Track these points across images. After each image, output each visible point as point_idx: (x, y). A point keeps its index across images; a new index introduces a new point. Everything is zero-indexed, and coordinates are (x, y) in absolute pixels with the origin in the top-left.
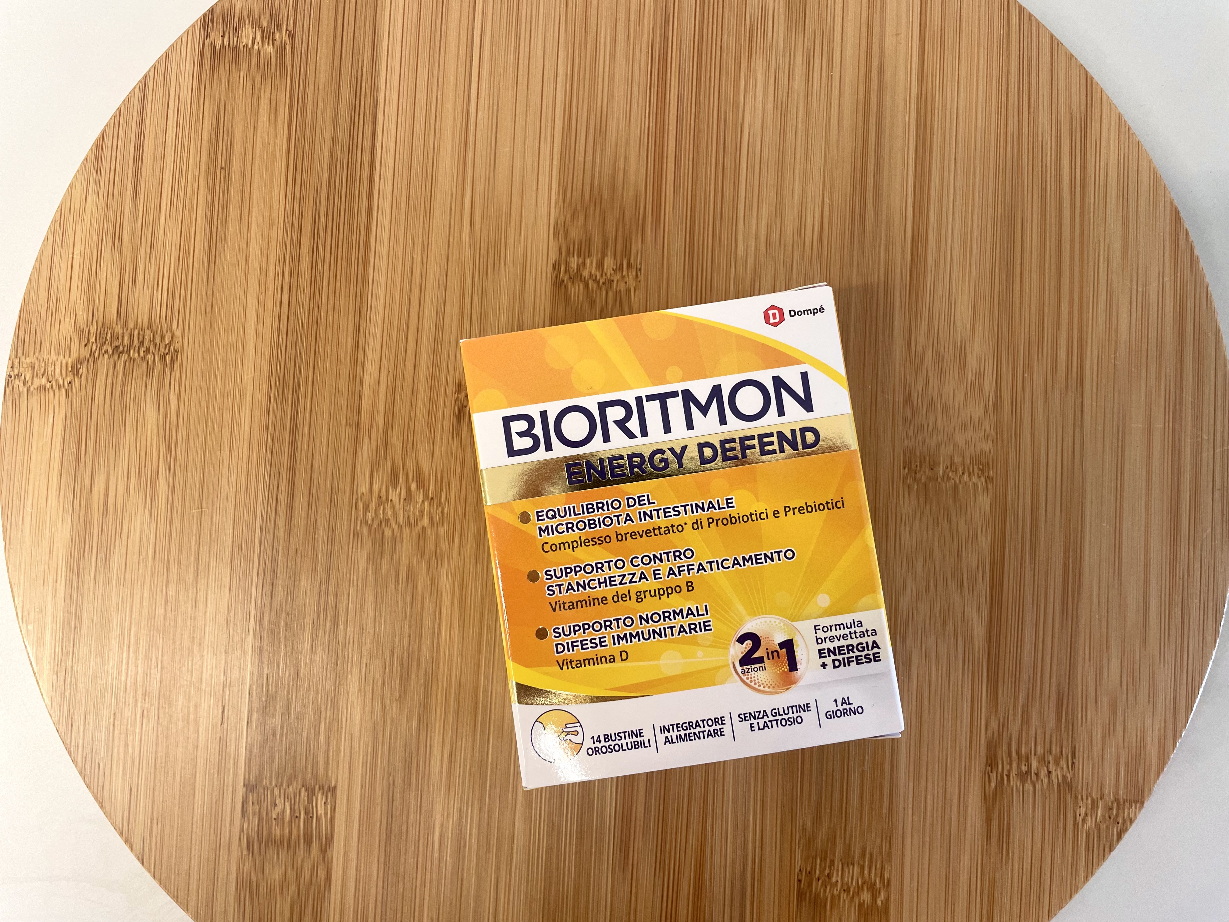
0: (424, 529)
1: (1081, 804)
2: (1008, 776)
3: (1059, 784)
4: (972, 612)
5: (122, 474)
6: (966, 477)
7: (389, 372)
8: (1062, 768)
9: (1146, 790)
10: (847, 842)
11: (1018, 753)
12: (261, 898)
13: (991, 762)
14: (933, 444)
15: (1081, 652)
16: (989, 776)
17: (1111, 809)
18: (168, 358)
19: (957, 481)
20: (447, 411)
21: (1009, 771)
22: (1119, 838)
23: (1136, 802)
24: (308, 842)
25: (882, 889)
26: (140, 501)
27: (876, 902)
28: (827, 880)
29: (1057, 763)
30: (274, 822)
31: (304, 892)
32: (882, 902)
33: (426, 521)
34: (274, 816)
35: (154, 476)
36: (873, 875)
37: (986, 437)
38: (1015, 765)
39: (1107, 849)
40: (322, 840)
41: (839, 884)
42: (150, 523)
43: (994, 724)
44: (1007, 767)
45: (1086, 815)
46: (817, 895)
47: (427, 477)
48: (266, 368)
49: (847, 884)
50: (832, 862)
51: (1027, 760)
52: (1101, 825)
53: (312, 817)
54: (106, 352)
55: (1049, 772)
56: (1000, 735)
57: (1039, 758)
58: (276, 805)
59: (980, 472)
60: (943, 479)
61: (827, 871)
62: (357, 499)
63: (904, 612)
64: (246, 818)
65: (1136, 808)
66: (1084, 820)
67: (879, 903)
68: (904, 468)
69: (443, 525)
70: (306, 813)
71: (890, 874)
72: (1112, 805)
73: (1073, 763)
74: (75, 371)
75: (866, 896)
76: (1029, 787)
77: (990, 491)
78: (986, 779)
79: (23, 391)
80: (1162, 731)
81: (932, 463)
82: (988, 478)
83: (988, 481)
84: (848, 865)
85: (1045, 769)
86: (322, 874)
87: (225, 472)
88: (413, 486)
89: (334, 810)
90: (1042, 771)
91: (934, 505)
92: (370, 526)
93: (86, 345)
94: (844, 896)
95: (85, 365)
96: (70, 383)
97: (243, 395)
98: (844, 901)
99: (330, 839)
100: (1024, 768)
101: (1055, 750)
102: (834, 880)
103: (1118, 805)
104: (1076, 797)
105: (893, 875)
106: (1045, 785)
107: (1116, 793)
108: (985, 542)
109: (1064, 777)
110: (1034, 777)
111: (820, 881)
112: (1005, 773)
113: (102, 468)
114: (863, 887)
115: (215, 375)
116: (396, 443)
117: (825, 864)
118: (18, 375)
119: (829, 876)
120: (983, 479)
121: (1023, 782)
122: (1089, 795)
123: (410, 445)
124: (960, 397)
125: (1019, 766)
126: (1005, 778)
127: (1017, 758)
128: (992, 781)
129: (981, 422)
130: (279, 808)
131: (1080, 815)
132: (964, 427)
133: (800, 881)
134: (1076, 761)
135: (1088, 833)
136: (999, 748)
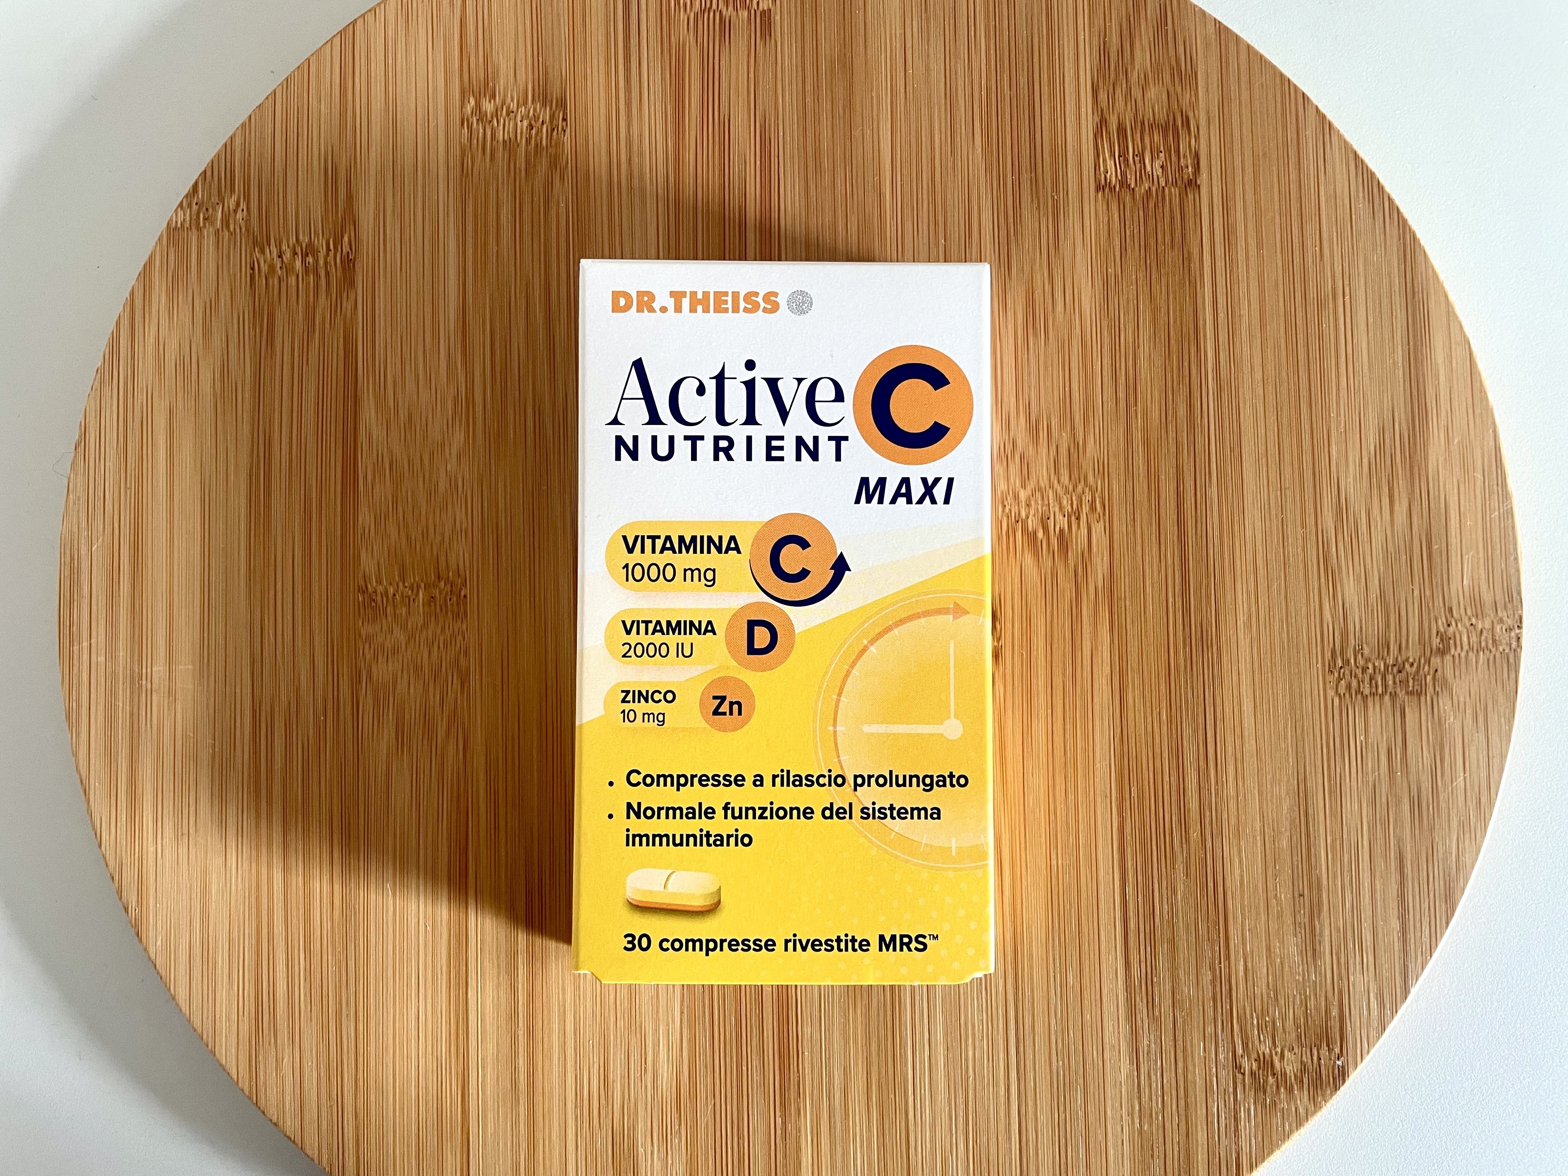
0: (1024, 486)
1: (243, 224)
2: (328, 250)
3: (269, 243)
4: (378, 433)
5: (1376, 525)
6: (391, 591)
7: (1081, 669)
8: (265, 262)
9: (165, 243)
10: (512, 164)
11: (318, 276)
12: (1168, 66)
13: (349, 264)
14: (432, 626)
15: (247, 395)
16: (351, 249)
17: (205, 219)
18: (1340, 663)
19: (401, 585)
20: (1009, 625)
21: (328, 255)
22: (195, 186)
23: (176, 228)
24: (1121, 130)
25: (470, 116)
26: (1352, 496)
27: (476, 101)
28: (533, 122)
29: (272, 267)
30: (1162, 149)
31: (1121, 76)
32: (469, 102)
33: (1023, 495)
34: (1162, 155)
35: (1339, 526)
36: (481, 130)
37: (369, 639)
38: (321, 262)
39: (209, 173)
40: (1106, 130)
41: (519, 118)
42: (1338, 473)
43: (348, 306)
44: (331, 259)
45: (235, 211)
46: (544, 105)
47: (1026, 545)
49: (510, 119)
50: (528, 141)
51: (306, 270)
52: (217, 201)
53: (1120, 156)
54: (1412, 665)
55: (280, 256)
56: (340, 295)
57: (293, 271)
58: (1162, 167)
59: (374, 598)
60: (418, 587)
61: (534, 131)
62: (1104, 515)
63: (458, 429)
64: (1193, 151)
65: (176, 222)
66: (238, 204)
67: (472, 100)
68: (465, 596)
69: (1002, 493)
70: (1126, 161)
71: (461, 132)
72: (205, 224)
73: (253, 269)
74: (1444, 639)
75: (488, 107)
76: (304, 239)
77: (361, 575)
78: (355, 245)
79: (1502, 611)
81: (433, 604)
82: (363, 591)
83: (364, 588)
84: (510, 139)
85: (285, 260)
86: (1103, 96)
88: (1040, 534)
89: (1096, 166)
90: (288, 256)
91: (427, 555)
92: (1086, 485)
93: (1436, 671)
94: (513, 106)
95: (1434, 647)
96: (1449, 625)
97: (1248, 627)
98: (512, 100)
99: (1097, 135)
100: (310, 259)
101: (274, 282)
102: (525, 123)
103: (198, 224)
104: (248, 230)
105: (458, 132)
106: (285, 242)
107: (200, 237)
108: (365, 517)
109: (263, 252)
110: (298, 250)
111: (541, 120)
112: (332, 254)
113: (1400, 530)
114: (492, 118)
115: (1282, 646)
116: (1066, 586)
117: (536, 140)
118: (1511, 630)
119: (531, 126)
120: (370, 589)
121: (310, 244)
122: (232, 234)
123: (1049, 582)
124: (402, 686)
125: (317, 261)
126: (332, 247)
127: (319, 270)
128: (347, 243)
129: (376, 657)
130: (1157, 164)
131: (243, 210)
132: (395, 650)
133: (564, 120)
134: (249, 271)
135: (232, 191)
136: (340, 281)
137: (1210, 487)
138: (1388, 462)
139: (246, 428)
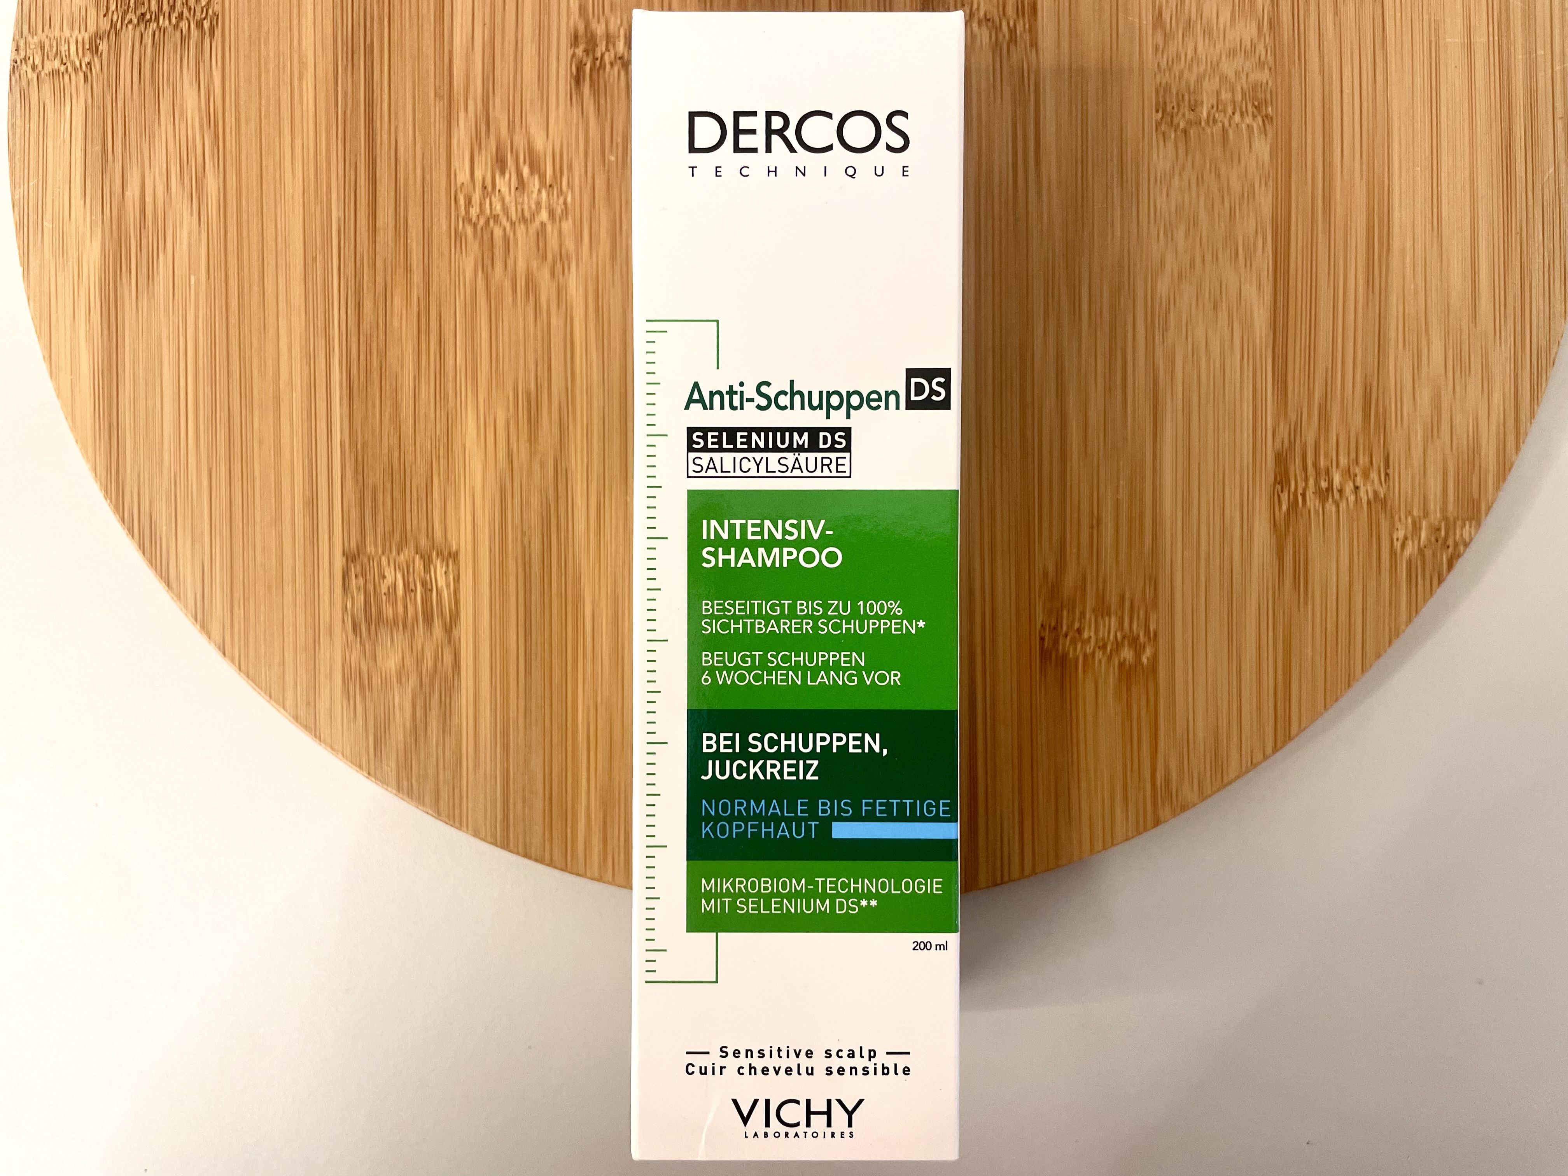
0: (543, 225)
1: (1398, 525)
2: (1304, 495)
3: (1369, 502)
4: (1250, 291)
5: (160, 174)
6: (1237, 118)
7: (484, 24)
8: (1373, 481)
9: (1483, 504)
10: (1101, 588)
11: (1315, 465)
12: (375, 692)
13: (1281, 479)
14: (1193, 79)
16: (1279, 495)
17: (1439, 530)
18: (206, 24)
19: (1226, 124)
20: (562, 72)
21: (1305, 490)
22: (1450, 566)
23: (1471, 520)
24: (428, 620)
25: (1147, 643)
26: (185, 207)
27: (1140, 659)
28: (1077, 635)
30: (384, 598)
31: (428, 682)
32: (1148, 659)
33: (544, 216)
34: (384, 589)
35: (200, 174)
36: (1135, 628)
37: (1261, 65)
38: (1311, 481)
39: (1435, 582)
40: (446, 618)
41: (1093, 641)
42: (200, 232)
43: (1283, 432)
44: (1301, 485)
45: (1406, 538)
46: (1065, 656)
47: (542, 159)
48: (329, 29)
49: (1103, 639)
50: (1083, 614)
51: (1328, 473)
52: (1425, 550)
53: (431, 590)
54: (130, 21)
55: (1357, 488)
56: (1292, 444)
57: (1342, 471)
58: (384, 577)
59: (1255, 110)
60: (1208, 121)
61: (1076, 626)
62: (456, 191)
63: (1164, 300)
64: (349, 596)
65: (1470, 527)
66: (1403, 546)
67: (1145, 660)
68: (1157, 111)
69: (567, 219)
70: (424, 584)
71: (1157, 623)
72: (1440, 524)
73: (1387, 475)
74: (94, 49)
75: (1127, 654)
77: (1270, 135)
78: (1274, 500)
79: (32, 79)
80: (1502, 427)
81: (1192, 102)
82: (1267, 118)
83: (1266, 122)
84: (1102, 617)
85: (1351, 484)
86: (448, 658)
87: (288, 164)
88: (526, 171)
89: (457, 580)
90: (1347, 487)
91: (1198, 157)
92: (475, 226)
93: (105, 16)
94: (1099, 654)
95: (105, 40)
96: (89, 63)
97: (302, 64)
98: (1100, 661)
99: (455, 616)
100: (1324, 485)
101: (1363, 460)
102: (1086, 635)
103: (1447, 525)
104: (1392, 517)
105: (1160, 627)
106: (1351, 505)
107: (1444, 509)
108: (1265, 200)
109: (1375, 493)
110: (1337, 495)
111: (1068, 638)
112: (1300, 491)
113: (135, 168)
114: (1122, 641)
115: (266, 42)
116: (499, 115)
117: (1074, 616)
118: (25, 59)
119: (1079, 631)
120: (1260, 119)
121: (1323, 501)
122: (1409, 513)
123: (517, 119)
124: (1225, 16)
125: (1317, 482)
126: (1300, 499)
127: (1314, 474)
128: (1283, 502)
129: (1253, 46)
130: (389, 580)
131: (1397, 540)
132: (1232, 53)
133: (1042, 639)
134: (1390, 471)
135: (1409, 562)
136: (1291, 458)
137: (339, 219)
138: (144, 242)
139: (1394, 299)
